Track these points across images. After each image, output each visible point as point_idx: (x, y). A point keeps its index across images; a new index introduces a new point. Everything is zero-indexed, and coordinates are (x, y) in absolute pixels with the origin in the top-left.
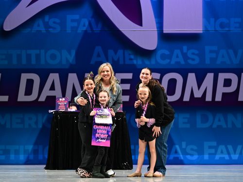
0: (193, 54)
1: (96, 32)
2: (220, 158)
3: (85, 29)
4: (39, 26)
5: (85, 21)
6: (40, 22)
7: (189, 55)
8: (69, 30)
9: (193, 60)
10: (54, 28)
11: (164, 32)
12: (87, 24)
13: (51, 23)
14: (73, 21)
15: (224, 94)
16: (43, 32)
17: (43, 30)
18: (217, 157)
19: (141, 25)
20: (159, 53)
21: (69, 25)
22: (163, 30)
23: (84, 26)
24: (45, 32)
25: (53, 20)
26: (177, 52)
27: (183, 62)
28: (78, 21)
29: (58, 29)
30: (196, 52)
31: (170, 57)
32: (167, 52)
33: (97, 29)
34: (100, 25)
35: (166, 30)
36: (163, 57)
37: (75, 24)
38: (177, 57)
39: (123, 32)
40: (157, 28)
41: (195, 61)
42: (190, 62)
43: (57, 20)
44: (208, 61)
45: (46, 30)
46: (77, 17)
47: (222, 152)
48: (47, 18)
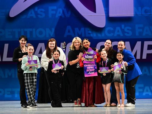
0: (128, 29)
1: (67, 17)
2: (146, 94)
3: (60, 15)
4: (31, 13)
5: (60, 10)
6: (32, 11)
7: (126, 30)
8: (50, 16)
9: (128, 33)
10: (41, 15)
11: (110, 16)
12: (61, 12)
13: (39, 12)
14: (53, 10)
15: (148, 54)
16: (34, 17)
17: (34, 16)
18: (144, 94)
19: (95, 12)
20: (107, 29)
21: (51, 13)
22: (109, 15)
23: (60, 13)
24: (35, 17)
25: (40, 10)
26: (118, 28)
27: (122, 35)
28: (56, 10)
29: (44, 15)
30: (130, 28)
31: (113, 32)
32: (112, 29)
33: (68, 15)
34: (70, 13)
35: (111, 15)
36: (109, 32)
37: (54, 12)
38: (118, 31)
39: (84, 16)
40: (105, 14)
41: (129, 34)
42: (126, 34)
43: (43, 10)
44: (137, 34)
45: (36, 16)
46: (55, 8)
47: (147, 91)
48: (36, 9)
